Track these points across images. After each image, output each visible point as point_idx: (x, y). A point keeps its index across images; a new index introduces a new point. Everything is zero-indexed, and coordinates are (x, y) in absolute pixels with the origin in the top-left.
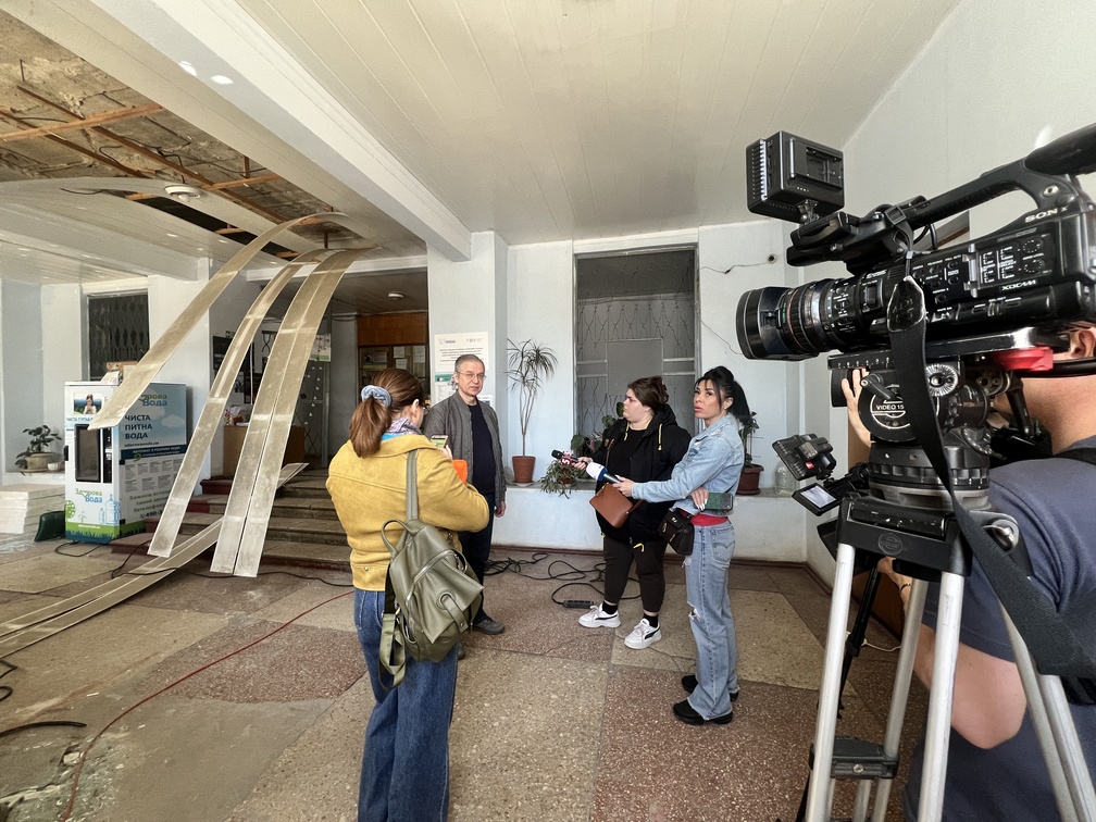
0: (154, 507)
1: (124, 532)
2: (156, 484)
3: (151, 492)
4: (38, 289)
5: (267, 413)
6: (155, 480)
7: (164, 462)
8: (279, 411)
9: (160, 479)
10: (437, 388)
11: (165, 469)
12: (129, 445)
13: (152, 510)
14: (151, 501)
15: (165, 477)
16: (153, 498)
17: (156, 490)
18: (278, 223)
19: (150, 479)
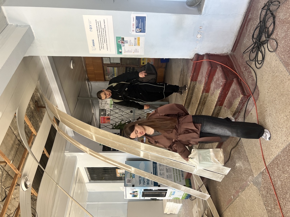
0: (179, 174)
1: (189, 185)
2: (170, 173)
3: (173, 175)
4: (89, 192)
5: (140, 152)
6: (167, 174)
7: (160, 170)
8: (139, 147)
9: (167, 172)
10: (126, 54)
11: (163, 170)
12: (152, 183)
13: (181, 175)
14: (177, 175)
15: (167, 170)
16: (175, 175)
17: (172, 173)
18: (28, 154)
19: (167, 176)
